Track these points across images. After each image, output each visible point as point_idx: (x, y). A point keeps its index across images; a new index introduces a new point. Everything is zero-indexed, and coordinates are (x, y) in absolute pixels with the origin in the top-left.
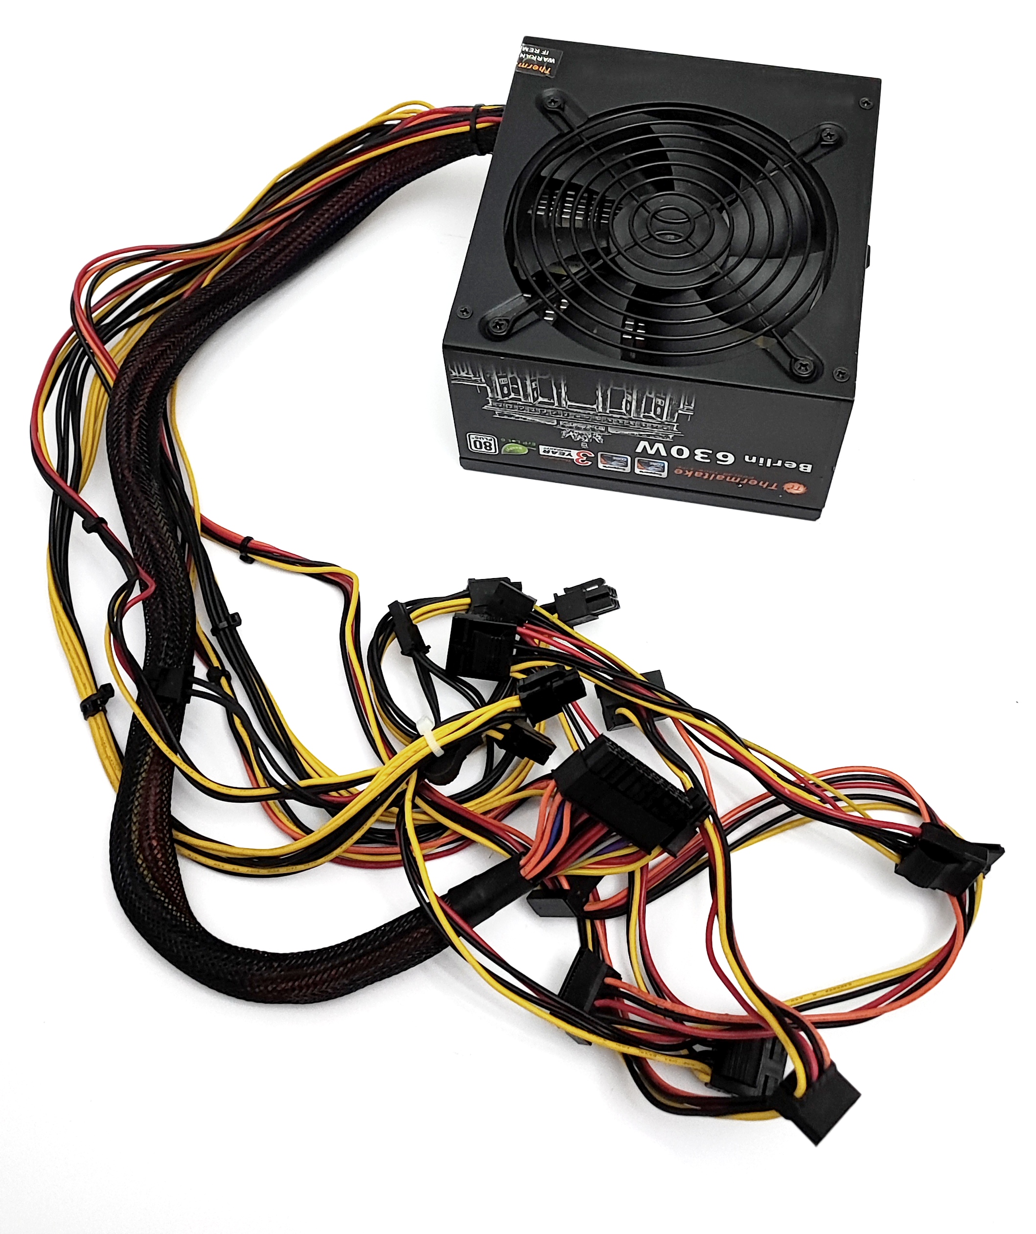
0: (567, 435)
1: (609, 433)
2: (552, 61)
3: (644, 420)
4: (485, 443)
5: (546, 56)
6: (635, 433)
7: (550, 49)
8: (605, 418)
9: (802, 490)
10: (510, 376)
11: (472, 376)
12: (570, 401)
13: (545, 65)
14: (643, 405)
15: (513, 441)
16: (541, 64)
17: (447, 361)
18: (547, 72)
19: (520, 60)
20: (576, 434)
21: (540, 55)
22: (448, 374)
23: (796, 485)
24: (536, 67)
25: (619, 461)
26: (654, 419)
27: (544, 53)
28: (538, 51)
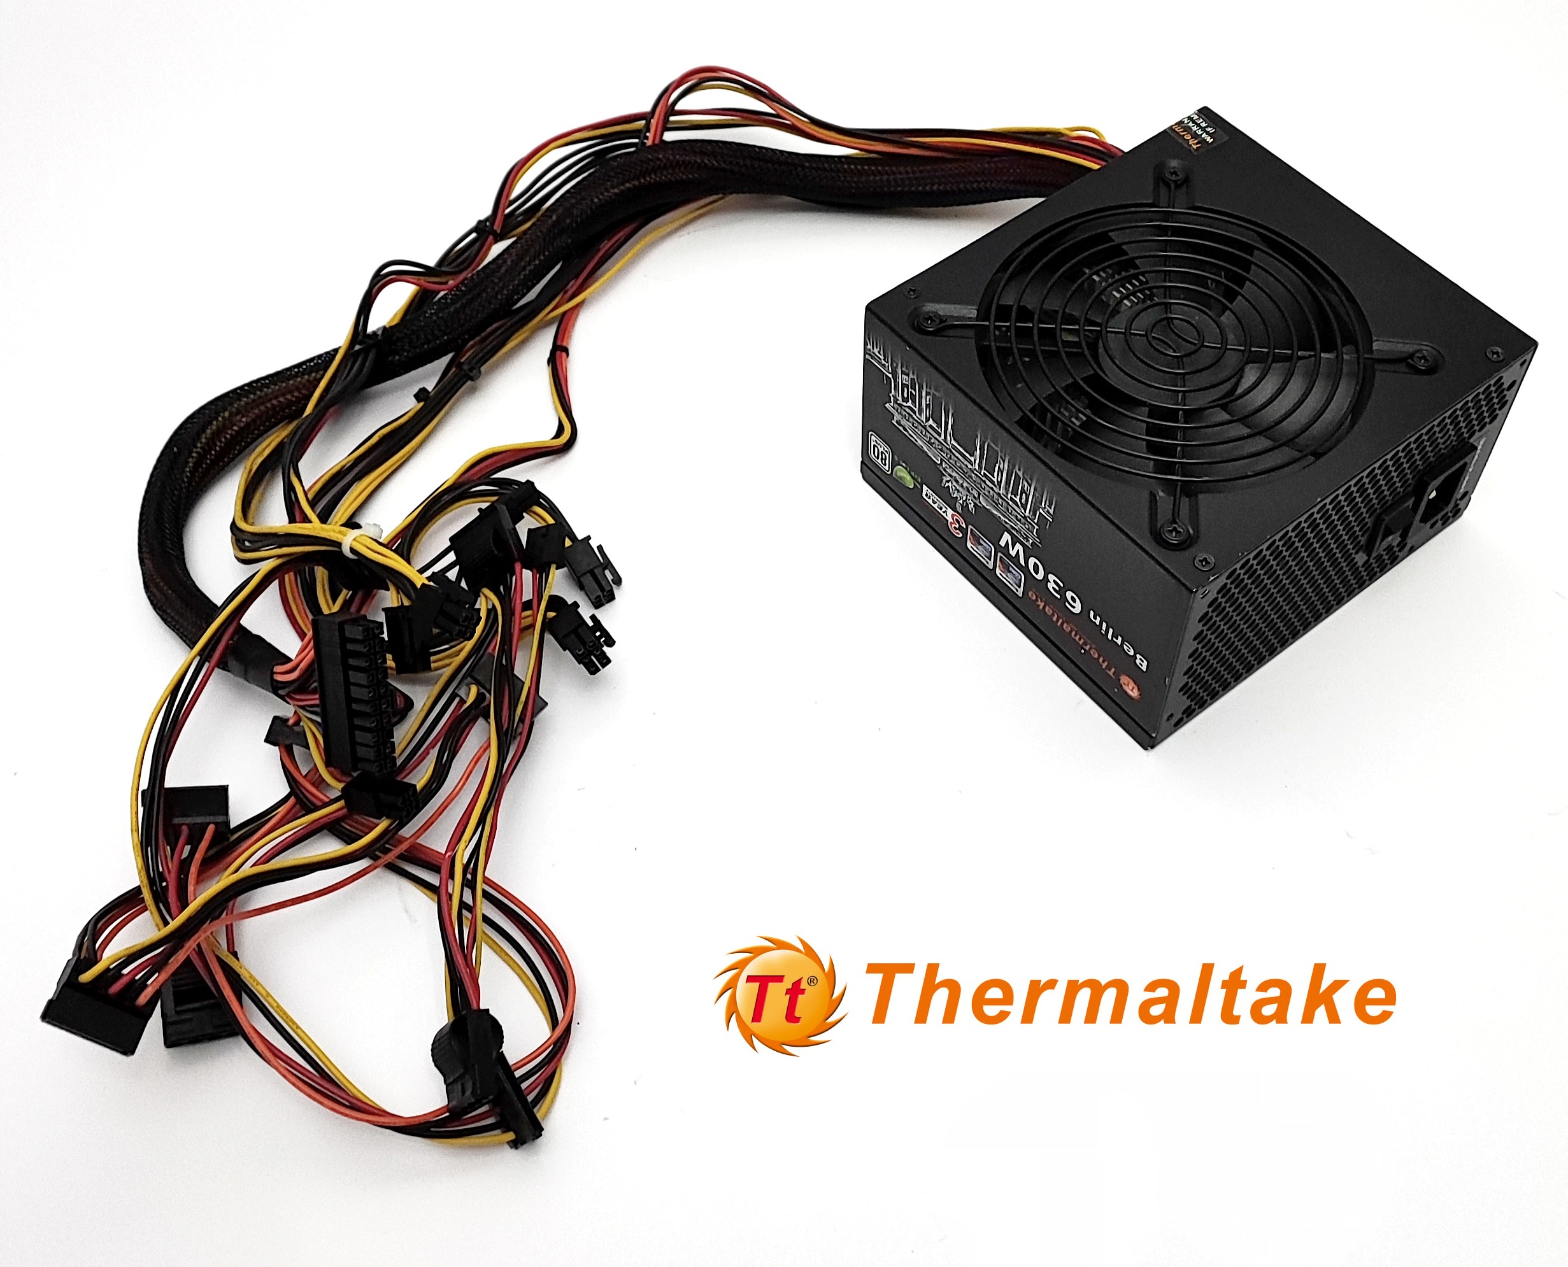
0: (947, 485)
1: (980, 503)
2: (1209, 140)
3: (1010, 503)
4: (882, 453)
5: (1208, 133)
6: (1002, 518)
7: (1218, 129)
8: (979, 481)
9: (1134, 693)
10: (911, 376)
11: (882, 357)
12: (954, 439)
13: (1200, 139)
14: (1012, 482)
15: (904, 465)
16: (1195, 136)
18: (1195, 147)
19: (1180, 123)
20: (954, 488)
21: (1203, 129)
22: (865, 344)
23: (1132, 684)
24: (1188, 137)
25: (985, 548)
26: (1018, 506)
27: (1209, 129)
28: (1203, 125)
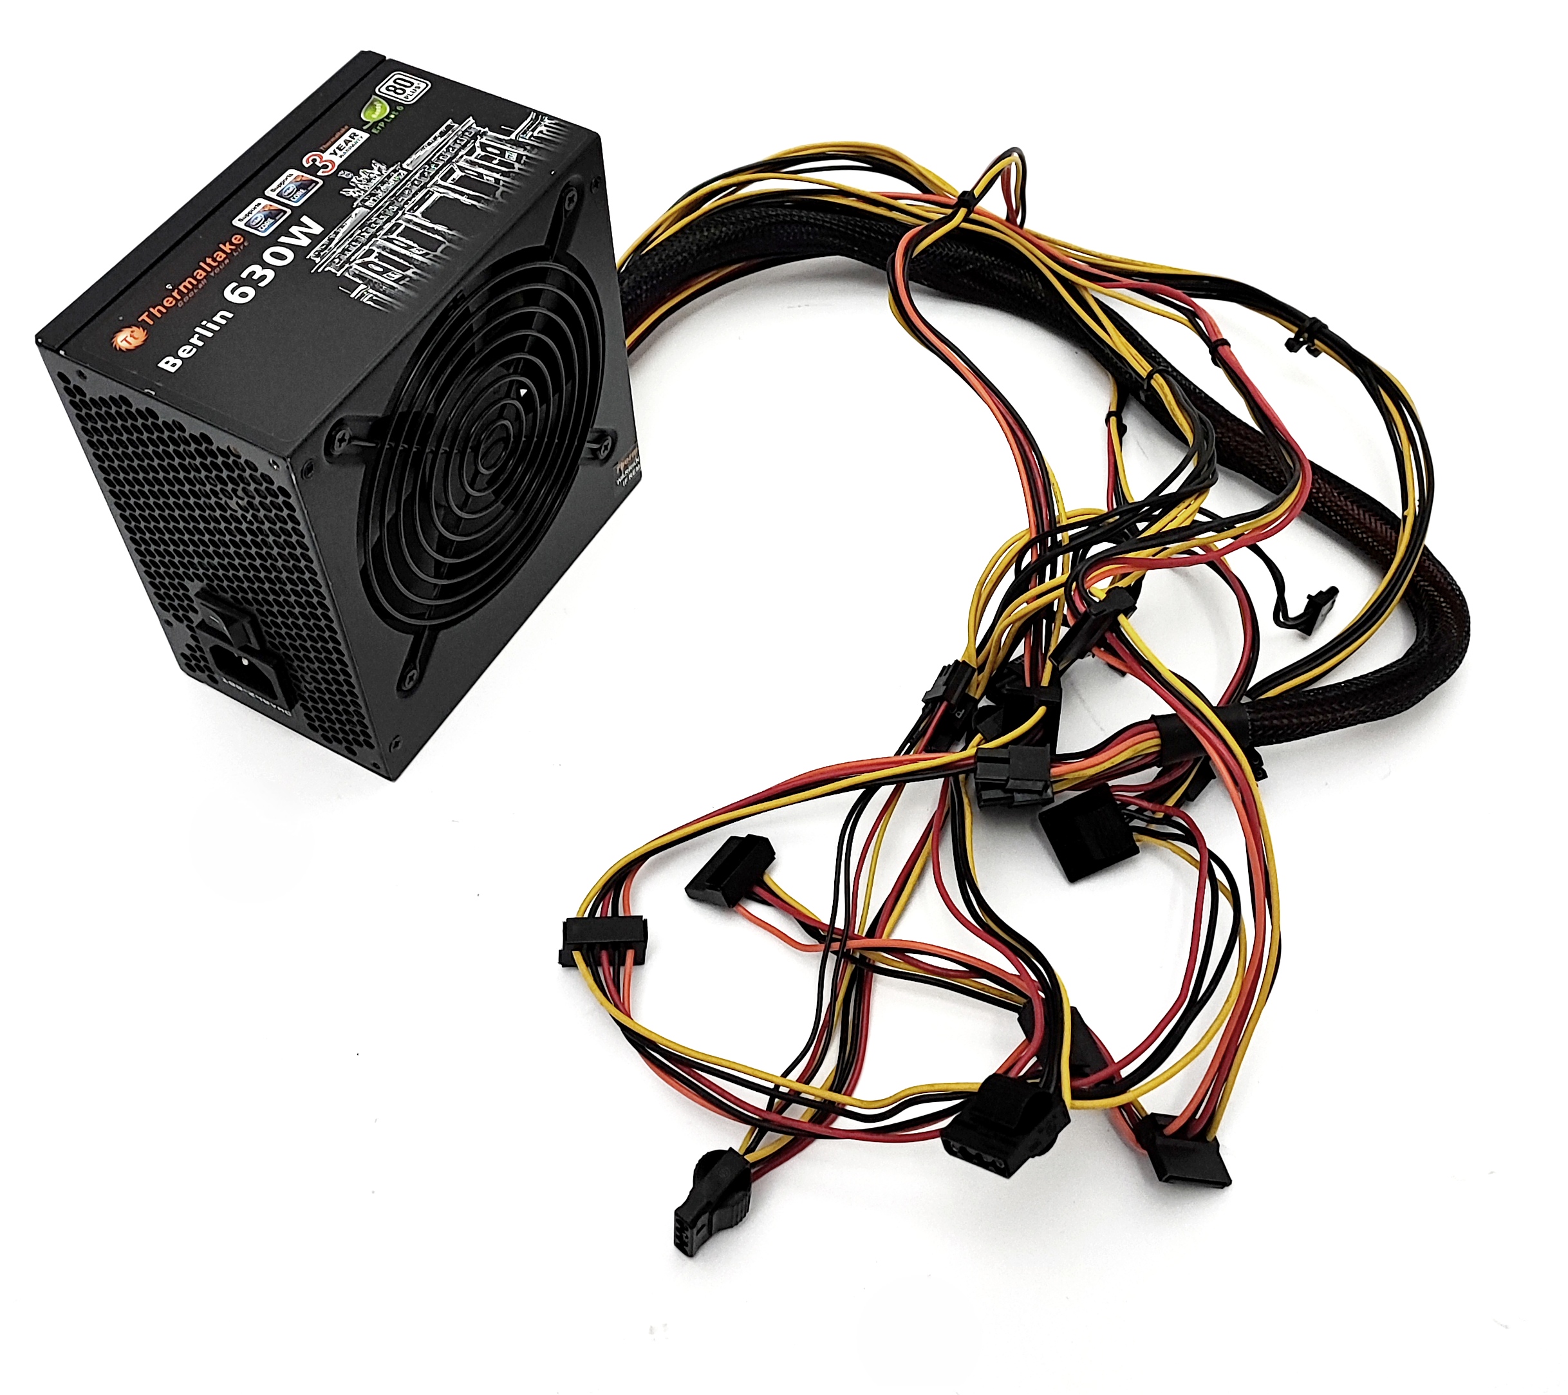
1: (358, 207)
3: (366, 248)
4: (404, 91)
6: (343, 231)
8: (389, 214)
9: (121, 342)
10: (517, 165)
11: (535, 134)
14: (396, 259)
15: (393, 116)
17: (572, 126)
20: (372, 176)
21: (626, 477)
22: (551, 118)
23: (134, 342)
25: (295, 193)
26: (364, 257)
28: (630, 476)
